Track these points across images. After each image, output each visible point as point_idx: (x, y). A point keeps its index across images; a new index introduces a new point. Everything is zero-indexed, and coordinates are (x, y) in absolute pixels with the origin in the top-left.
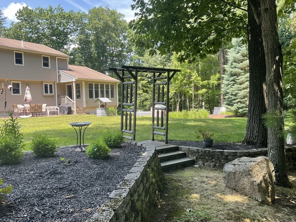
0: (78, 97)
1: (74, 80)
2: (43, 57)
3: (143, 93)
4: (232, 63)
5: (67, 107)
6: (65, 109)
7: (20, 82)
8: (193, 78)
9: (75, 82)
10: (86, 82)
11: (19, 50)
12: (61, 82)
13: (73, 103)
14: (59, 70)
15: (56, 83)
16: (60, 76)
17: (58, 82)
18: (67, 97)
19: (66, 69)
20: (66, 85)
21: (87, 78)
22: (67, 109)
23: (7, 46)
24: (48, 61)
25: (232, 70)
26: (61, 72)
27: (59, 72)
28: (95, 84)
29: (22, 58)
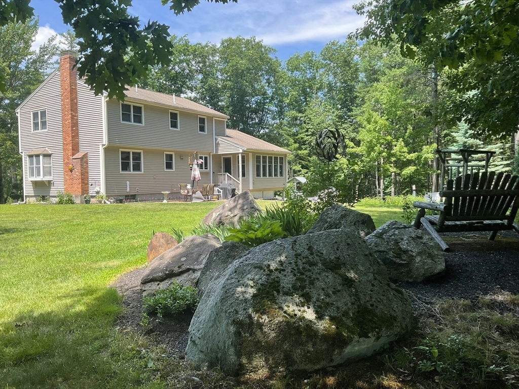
0: (244, 175)
1: (241, 151)
2: (200, 118)
3: (301, 169)
4: (467, 130)
5: (230, 188)
6: (228, 192)
7: (173, 153)
8: (395, 150)
9: (242, 153)
10: (253, 153)
11: (175, 108)
12: (219, 153)
13: (238, 183)
14: (217, 137)
15: (211, 154)
16: (217, 145)
17: (215, 153)
18: (227, 175)
19: (224, 135)
20: (222, 157)
21: (254, 148)
22: (231, 192)
23: (164, 103)
24: (204, 124)
25: (466, 140)
26: (219, 139)
27: (216, 139)
28: (263, 156)
29: (177, 120)
